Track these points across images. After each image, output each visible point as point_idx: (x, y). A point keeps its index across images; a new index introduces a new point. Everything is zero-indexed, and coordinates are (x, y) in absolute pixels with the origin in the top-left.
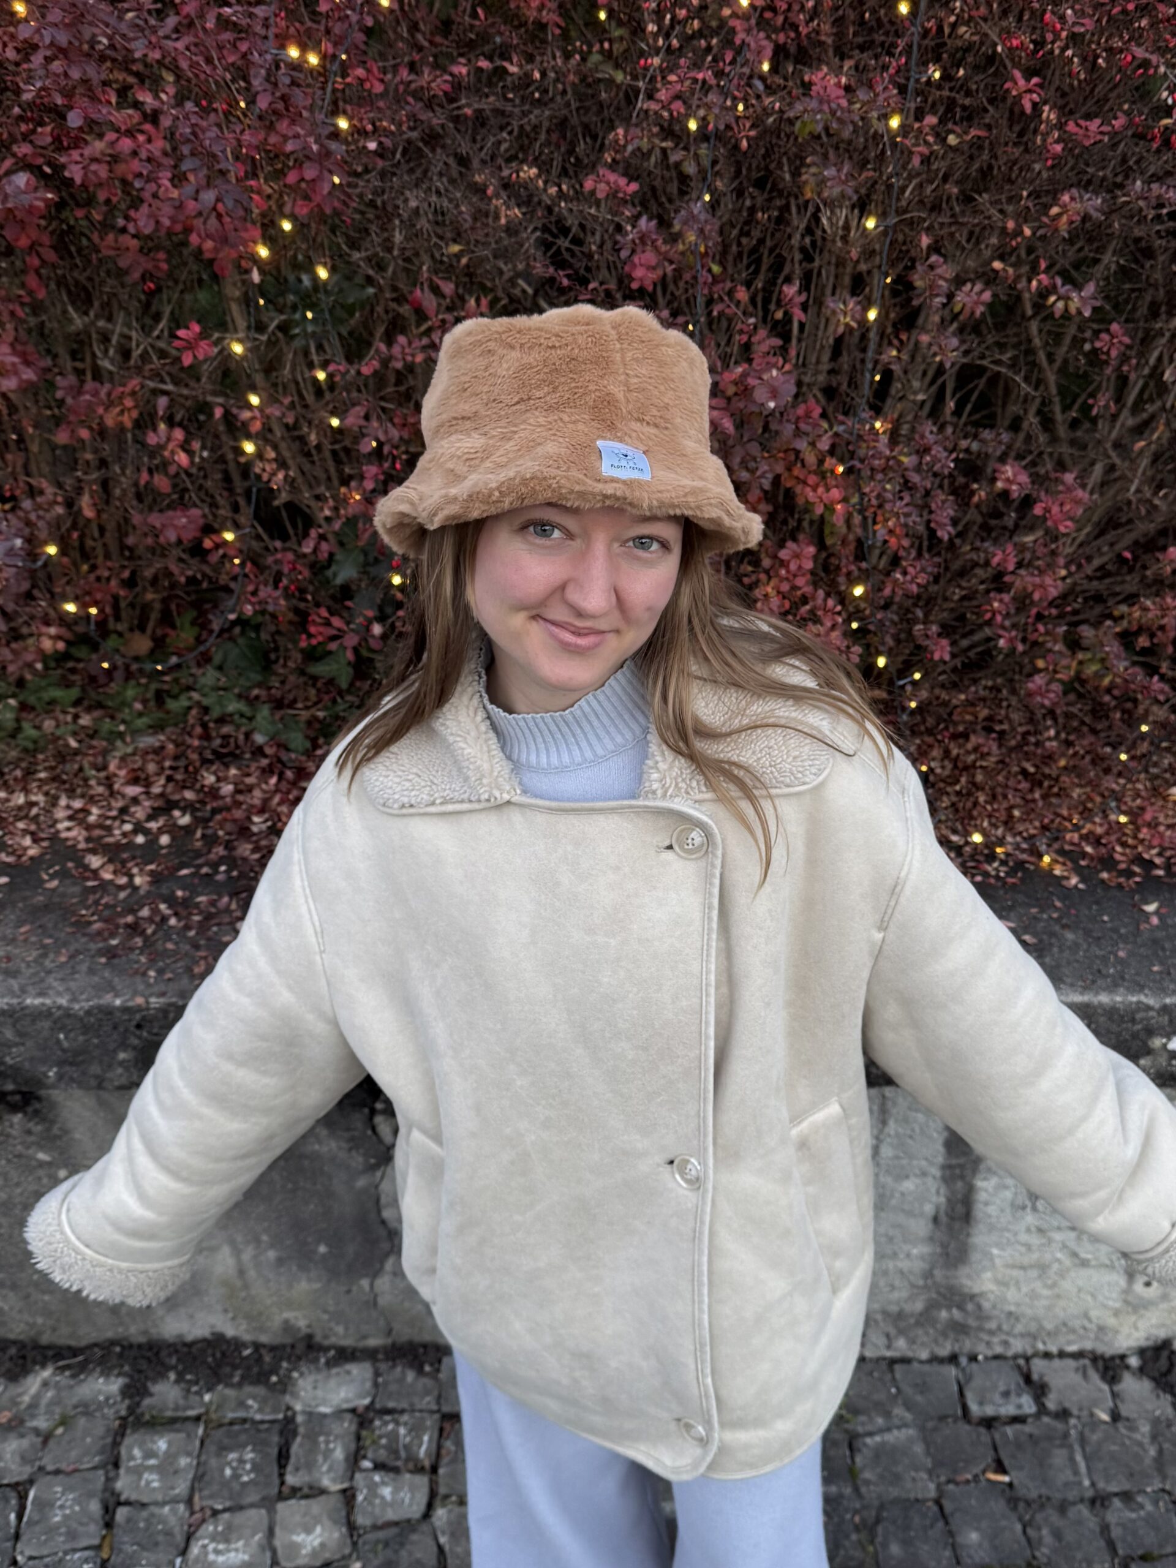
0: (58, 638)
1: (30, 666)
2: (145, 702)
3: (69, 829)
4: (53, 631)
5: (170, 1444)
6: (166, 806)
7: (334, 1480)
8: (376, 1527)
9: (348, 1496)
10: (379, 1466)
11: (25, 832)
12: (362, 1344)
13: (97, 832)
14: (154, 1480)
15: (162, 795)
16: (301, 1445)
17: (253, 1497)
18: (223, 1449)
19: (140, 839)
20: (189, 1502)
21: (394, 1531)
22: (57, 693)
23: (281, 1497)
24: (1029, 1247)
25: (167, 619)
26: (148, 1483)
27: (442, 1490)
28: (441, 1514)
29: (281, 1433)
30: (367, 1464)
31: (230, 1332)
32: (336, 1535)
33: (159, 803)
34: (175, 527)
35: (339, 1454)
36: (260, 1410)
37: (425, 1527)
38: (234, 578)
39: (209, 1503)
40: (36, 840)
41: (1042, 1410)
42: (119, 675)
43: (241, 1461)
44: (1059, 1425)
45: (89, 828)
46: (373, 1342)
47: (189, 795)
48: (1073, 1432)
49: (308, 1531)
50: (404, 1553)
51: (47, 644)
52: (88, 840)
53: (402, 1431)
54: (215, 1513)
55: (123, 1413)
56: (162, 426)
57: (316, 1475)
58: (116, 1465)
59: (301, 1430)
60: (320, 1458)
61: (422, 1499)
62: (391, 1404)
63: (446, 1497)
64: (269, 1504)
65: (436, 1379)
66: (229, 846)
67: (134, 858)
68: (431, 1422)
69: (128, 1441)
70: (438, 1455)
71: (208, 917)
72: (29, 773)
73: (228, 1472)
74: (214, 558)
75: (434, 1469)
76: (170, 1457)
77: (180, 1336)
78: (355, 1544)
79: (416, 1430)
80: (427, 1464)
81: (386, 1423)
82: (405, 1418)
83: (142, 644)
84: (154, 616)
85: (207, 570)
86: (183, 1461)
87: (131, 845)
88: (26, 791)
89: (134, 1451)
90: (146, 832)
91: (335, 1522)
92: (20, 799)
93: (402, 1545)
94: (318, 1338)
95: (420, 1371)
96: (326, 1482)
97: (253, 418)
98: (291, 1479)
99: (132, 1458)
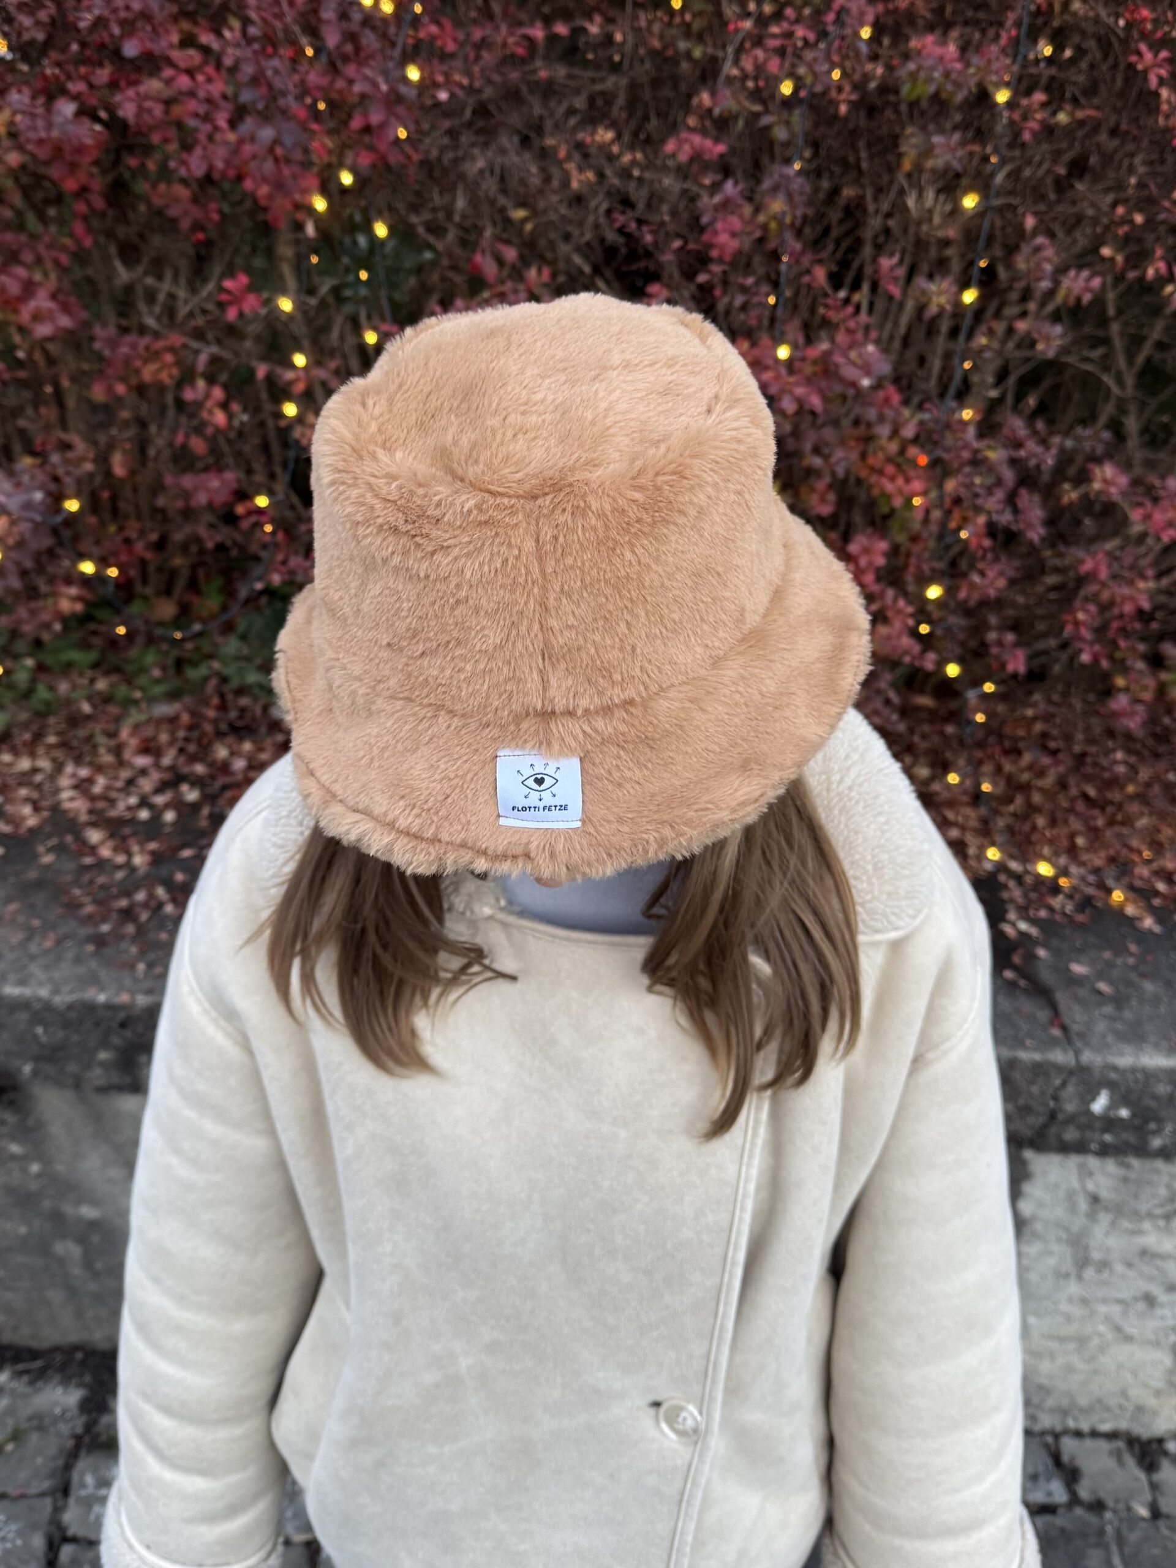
0: (79, 599)
1: (47, 626)
2: (164, 669)
3: (72, 799)
4: (73, 591)
6: (173, 780)
11: (27, 800)
13: (100, 805)
15: (172, 768)
19: (144, 814)
22: (75, 655)
24: (1069, 1318)
25: (193, 585)
33: (167, 776)
34: (208, 490)
38: (264, 546)
40: (37, 809)
41: (1074, 1500)
42: (140, 640)
44: (1091, 1519)
45: (93, 798)
47: (200, 769)
48: (1109, 1529)
51: (65, 605)
52: (91, 812)
55: (79, 1430)
56: (201, 384)
58: (66, 1493)
67: (134, 834)
69: (80, 1464)
72: (38, 736)
74: (245, 524)
83: (167, 609)
84: (181, 582)
85: (238, 537)
87: (133, 821)
88: (33, 755)
89: (85, 1479)
90: (151, 807)
92: (25, 764)
97: (297, 380)
99: (83, 1485)
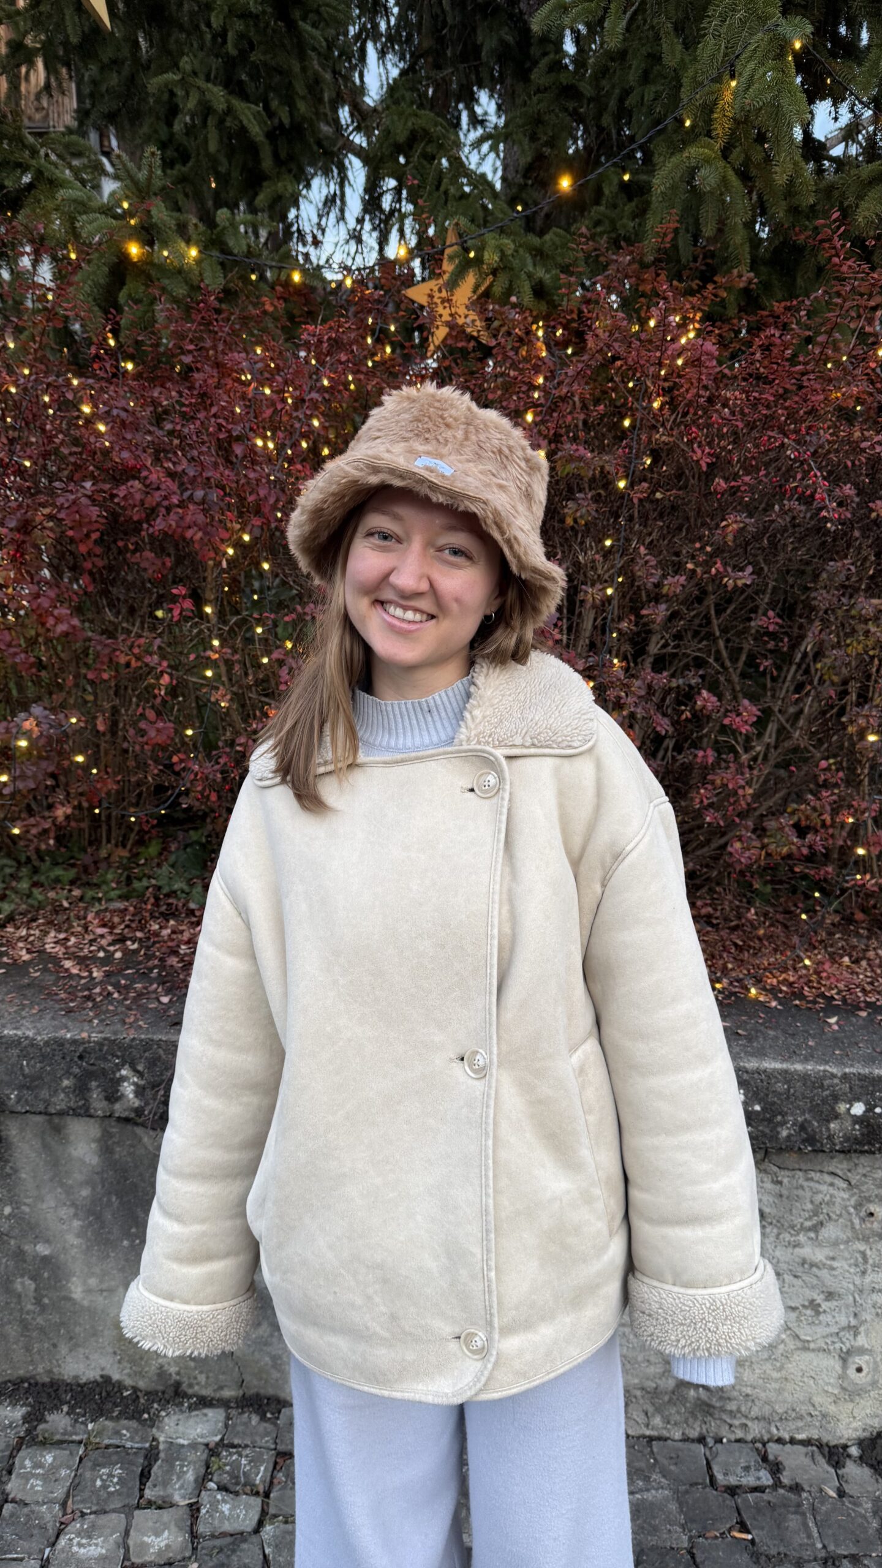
3: (53, 948)
5: (55, 1458)
6: (122, 939)
7: (184, 1497)
8: (213, 1536)
9: (194, 1509)
10: (222, 1488)
11: (23, 948)
12: (218, 1396)
13: (73, 950)
14: (38, 1485)
15: (121, 934)
16: (161, 1467)
17: (117, 1504)
18: (97, 1465)
19: (101, 954)
20: (64, 1505)
21: (229, 1540)
23: (138, 1507)
26: (33, 1486)
27: (272, 1511)
28: (268, 1529)
29: (146, 1457)
30: (212, 1485)
31: (116, 1377)
32: (180, 1539)
33: (118, 937)
35: (190, 1476)
36: (132, 1439)
37: (254, 1539)
39: (81, 1506)
40: (29, 952)
41: (777, 1484)
43: (111, 1475)
44: (793, 1497)
45: (67, 948)
46: (227, 1393)
47: (139, 934)
48: (805, 1503)
49: (157, 1534)
50: (234, 1558)
52: (65, 953)
53: (244, 1461)
54: (83, 1515)
55: (22, 1434)
57: (170, 1491)
58: (10, 1473)
59: (162, 1455)
60: (175, 1478)
61: (255, 1516)
62: (236, 1441)
63: (275, 1516)
64: (128, 1510)
65: (276, 1425)
66: (162, 960)
67: (94, 963)
68: (268, 1457)
69: (21, 1454)
70: (271, 1483)
71: (140, 995)
72: (32, 919)
73: (99, 1483)
75: (267, 1495)
76: (54, 1468)
77: (76, 1377)
78: (194, 1549)
79: (255, 1461)
80: (261, 1490)
81: (231, 1454)
82: (248, 1451)
86: (63, 1472)
87: (93, 957)
88: (28, 928)
89: (25, 1461)
90: (105, 951)
91: (181, 1529)
92: (24, 932)
93: (234, 1551)
94: (184, 1387)
95: (263, 1418)
96: (177, 1498)
98: (148, 1493)
99: (24, 1467)
